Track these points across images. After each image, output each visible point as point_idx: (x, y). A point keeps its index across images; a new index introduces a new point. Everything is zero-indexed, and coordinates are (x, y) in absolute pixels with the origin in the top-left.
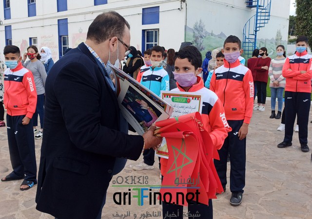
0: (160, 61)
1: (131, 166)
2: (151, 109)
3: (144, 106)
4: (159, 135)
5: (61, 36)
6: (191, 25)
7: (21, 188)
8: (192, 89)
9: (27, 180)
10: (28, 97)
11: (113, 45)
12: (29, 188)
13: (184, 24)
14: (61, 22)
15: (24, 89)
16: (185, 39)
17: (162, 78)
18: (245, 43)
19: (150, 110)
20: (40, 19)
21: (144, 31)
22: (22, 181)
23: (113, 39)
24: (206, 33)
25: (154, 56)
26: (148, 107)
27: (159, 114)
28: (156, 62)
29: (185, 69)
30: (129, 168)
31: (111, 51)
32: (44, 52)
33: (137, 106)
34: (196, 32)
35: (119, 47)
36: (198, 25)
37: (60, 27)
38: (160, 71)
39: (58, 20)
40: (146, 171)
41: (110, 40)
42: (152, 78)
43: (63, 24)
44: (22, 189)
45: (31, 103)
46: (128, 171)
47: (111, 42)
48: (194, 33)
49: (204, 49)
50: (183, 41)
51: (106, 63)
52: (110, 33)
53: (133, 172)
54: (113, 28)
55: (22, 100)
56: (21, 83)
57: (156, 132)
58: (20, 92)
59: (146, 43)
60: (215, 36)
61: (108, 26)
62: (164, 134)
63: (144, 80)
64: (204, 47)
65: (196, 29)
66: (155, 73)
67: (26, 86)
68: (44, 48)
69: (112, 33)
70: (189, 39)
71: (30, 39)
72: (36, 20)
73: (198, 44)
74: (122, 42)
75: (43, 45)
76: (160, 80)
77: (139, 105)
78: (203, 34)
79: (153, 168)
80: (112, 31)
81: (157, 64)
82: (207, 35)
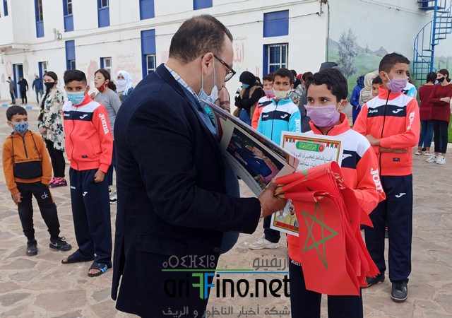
0: (287, 90)
1: (246, 243)
2: (269, 159)
3: (259, 155)
4: (282, 196)
5: (146, 55)
6: (336, 38)
7: (90, 273)
8: (333, 131)
9: (98, 262)
10: (101, 142)
11: (207, 65)
12: (101, 273)
13: (325, 36)
14: (145, 35)
15: (94, 131)
16: (327, 58)
17: (290, 115)
18: (417, 62)
19: (268, 161)
20: (116, 31)
21: (266, 46)
22: (91, 263)
23: (207, 55)
24: (358, 48)
25: (278, 83)
26: (264, 157)
27: (280, 166)
28: (281, 92)
29: (323, 99)
30: (244, 245)
31: (204, 74)
32: (123, 78)
33: (248, 155)
34: (344, 48)
35: (216, 67)
36: (346, 37)
37: (145, 42)
38: (286, 105)
39: (142, 32)
40: (267, 250)
41: (202, 58)
42: (276, 115)
43: (148, 38)
44: (91, 275)
45: (106, 151)
46: (242, 251)
47: (204, 61)
48: (340, 48)
49: (355, 73)
50: (324, 61)
51: (198, 92)
52: (202, 47)
53: (249, 252)
54: (207, 39)
55: (92, 146)
56: (91, 122)
57: (278, 191)
58: (90, 135)
59: (269, 64)
60: (371, 53)
61: (199, 37)
62: (289, 195)
63: (263, 119)
64: (354, 69)
65: (344, 43)
66: (280, 108)
67: (97, 127)
68: (123, 72)
69: (205, 47)
70: (333, 58)
71: (102, 59)
72: (110, 32)
73: (345, 65)
74: (220, 61)
75: (119, 68)
76: (287, 119)
77: (252, 153)
78: (353, 50)
79: (279, 246)
80: (206, 44)
81: (282, 94)
82: (360, 51)
